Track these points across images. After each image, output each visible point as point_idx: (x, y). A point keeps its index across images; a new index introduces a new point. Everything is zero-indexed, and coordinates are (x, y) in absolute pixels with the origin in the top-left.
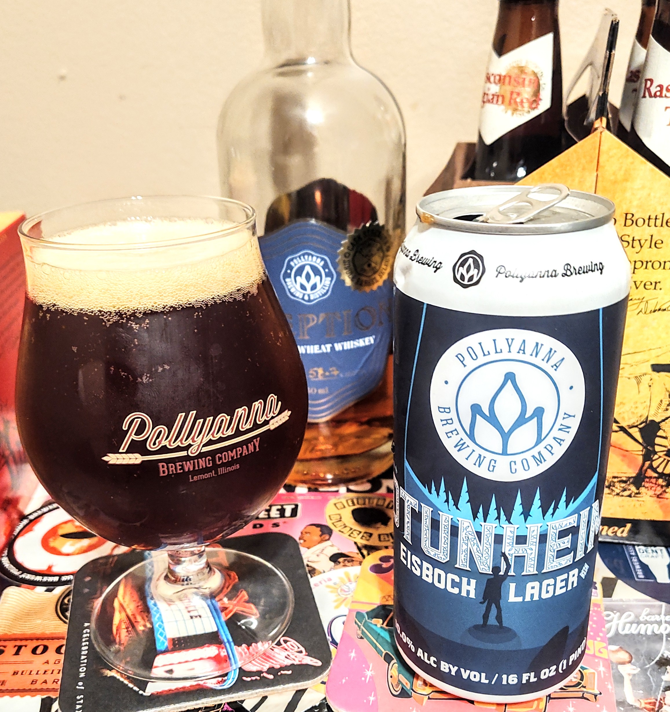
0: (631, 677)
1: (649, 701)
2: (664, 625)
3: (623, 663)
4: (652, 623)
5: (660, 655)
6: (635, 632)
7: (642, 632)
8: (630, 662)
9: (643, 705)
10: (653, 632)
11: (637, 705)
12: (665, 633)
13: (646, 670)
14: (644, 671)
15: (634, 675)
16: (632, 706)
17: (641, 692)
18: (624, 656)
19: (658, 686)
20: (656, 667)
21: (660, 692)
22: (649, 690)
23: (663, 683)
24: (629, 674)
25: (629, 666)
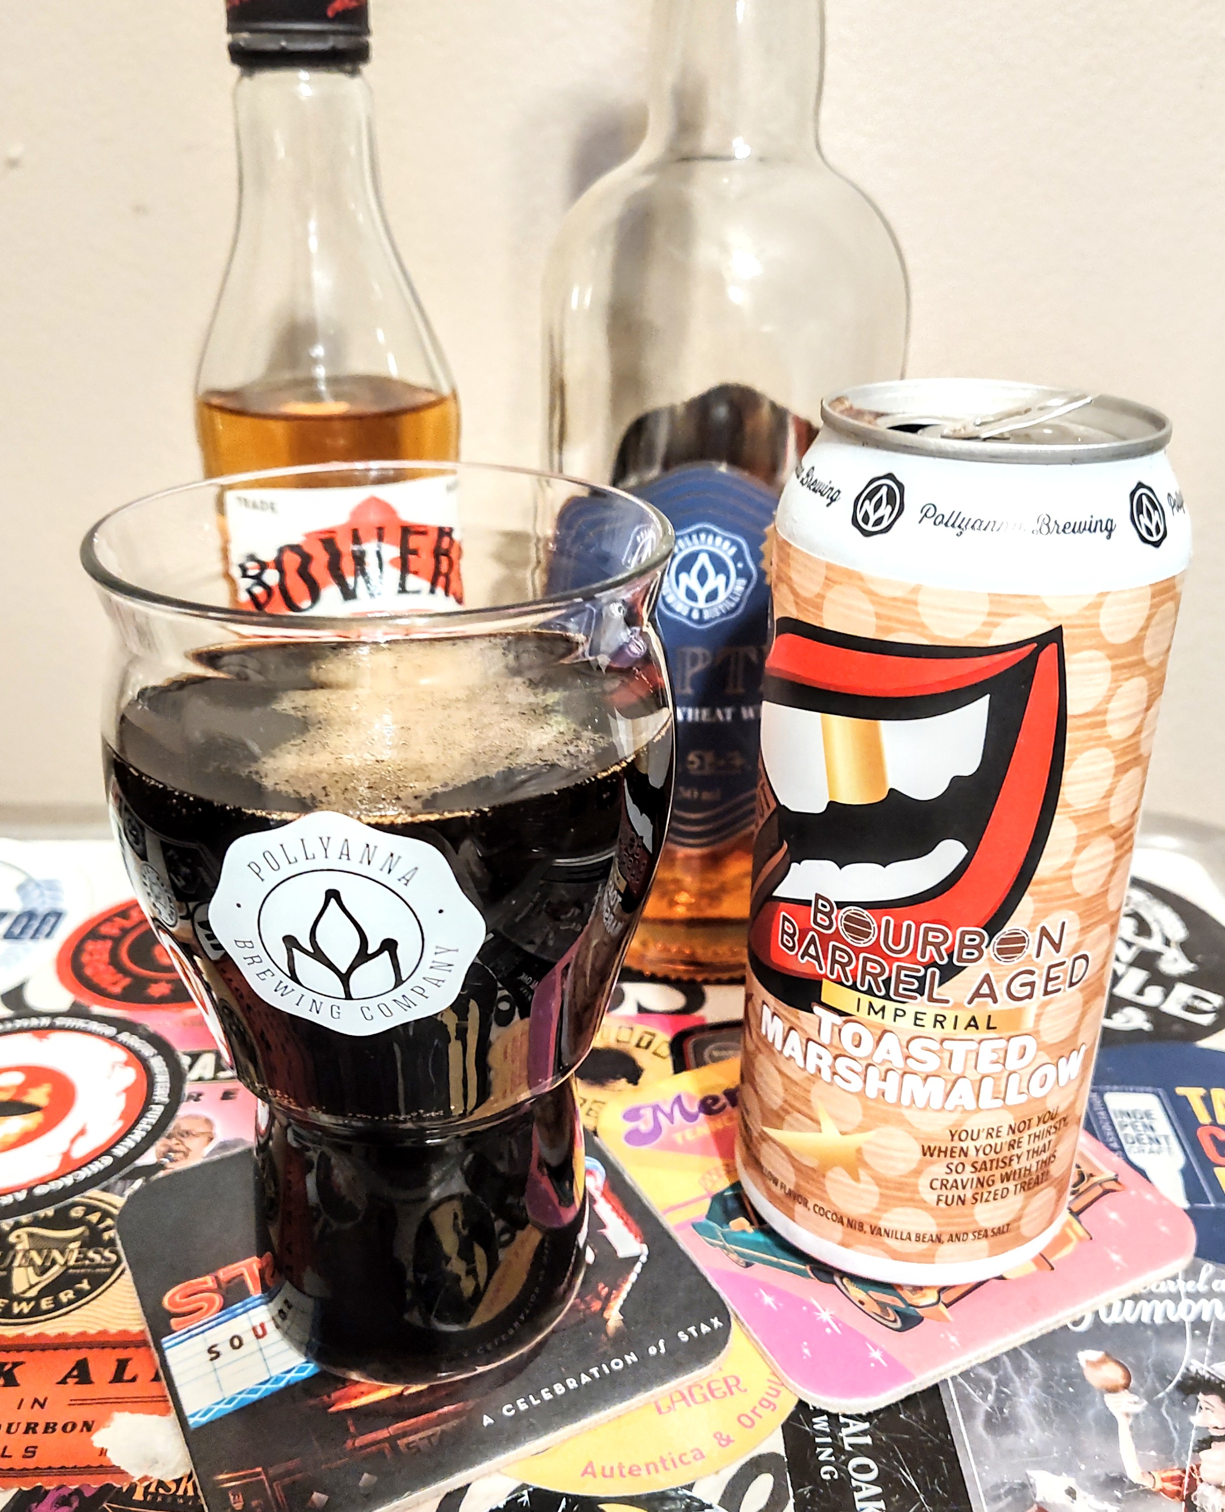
0: (1130, 1420)
1: (1170, 1474)
2: (1185, 1302)
3: (1113, 1390)
4: (1161, 1297)
5: (1182, 1370)
6: (1132, 1319)
7: (1146, 1319)
8: (1126, 1386)
9: (1159, 1485)
10: (1166, 1317)
11: (1148, 1483)
12: (1189, 1319)
13: (1161, 1401)
14: (1155, 1405)
15: (1137, 1416)
16: (1137, 1486)
17: (1153, 1453)
18: (1113, 1373)
19: (1185, 1439)
20: (1178, 1396)
21: (1190, 1452)
22: (1166, 1448)
23: (1193, 1432)
24: (1127, 1415)
25: (1125, 1395)
